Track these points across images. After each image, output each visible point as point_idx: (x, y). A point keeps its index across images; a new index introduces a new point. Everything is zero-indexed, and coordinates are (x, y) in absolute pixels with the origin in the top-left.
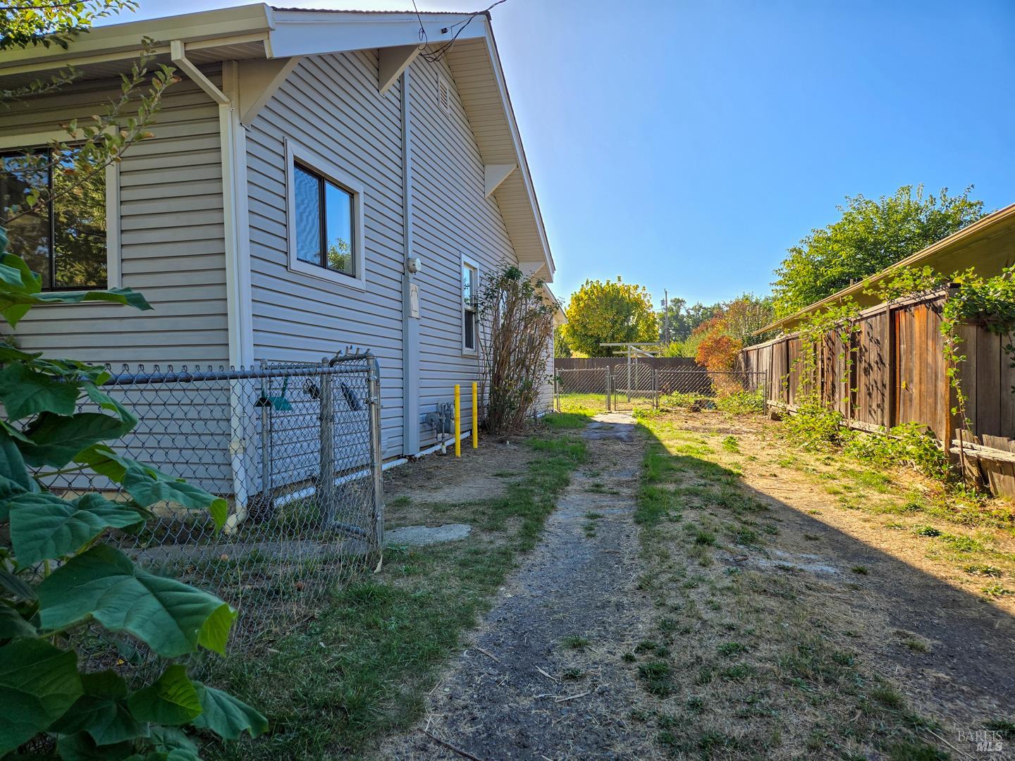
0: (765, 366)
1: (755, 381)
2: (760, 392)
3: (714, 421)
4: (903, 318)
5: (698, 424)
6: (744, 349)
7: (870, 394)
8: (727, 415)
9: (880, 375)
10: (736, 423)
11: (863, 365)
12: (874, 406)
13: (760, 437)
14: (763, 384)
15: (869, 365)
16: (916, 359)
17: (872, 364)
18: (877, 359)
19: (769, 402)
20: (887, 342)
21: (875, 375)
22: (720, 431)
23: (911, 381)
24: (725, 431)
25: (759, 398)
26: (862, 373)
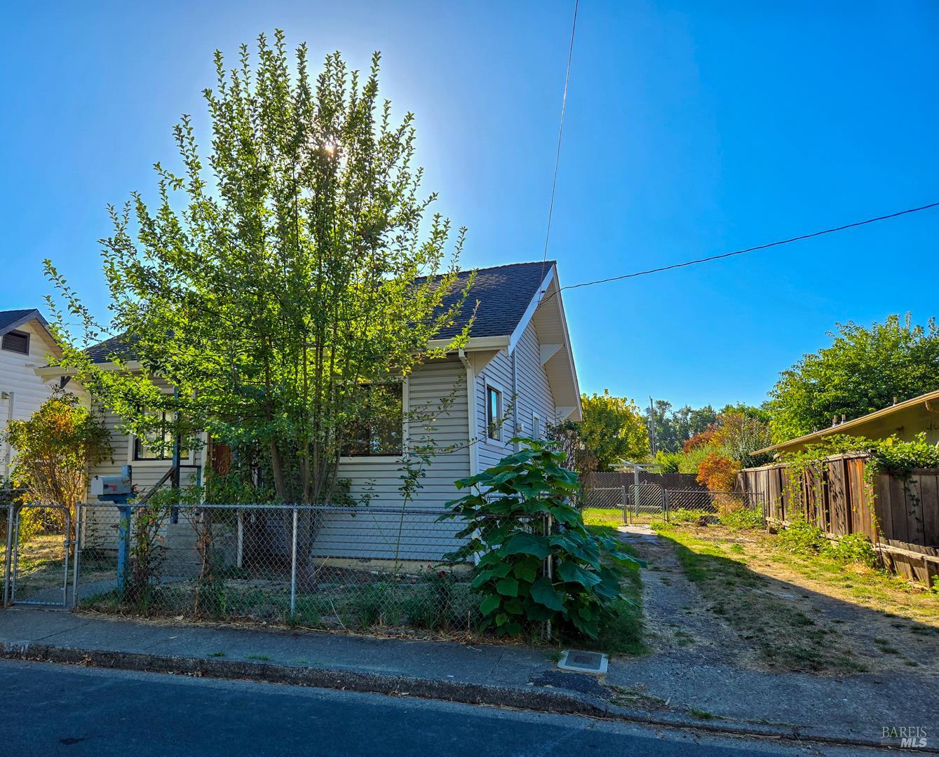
0: (763, 487)
1: (754, 500)
2: (760, 509)
3: (720, 534)
4: (851, 465)
5: (707, 535)
6: (743, 470)
7: (837, 514)
8: (732, 529)
9: (841, 501)
10: (740, 535)
11: (832, 494)
12: (840, 523)
13: (760, 545)
14: (761, 503)
15: (836, 493)
16: (859, 493)
17: (838, 494)
18: (839, 490)
19: (767, 519)
20: (844, 479)
21: (839, 501)
22: (728, 541)
23: (858, 507)
24: (732, 541)
25: (759, 515)
26: (832, 499)
